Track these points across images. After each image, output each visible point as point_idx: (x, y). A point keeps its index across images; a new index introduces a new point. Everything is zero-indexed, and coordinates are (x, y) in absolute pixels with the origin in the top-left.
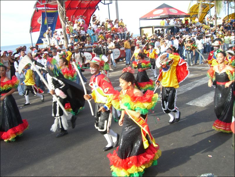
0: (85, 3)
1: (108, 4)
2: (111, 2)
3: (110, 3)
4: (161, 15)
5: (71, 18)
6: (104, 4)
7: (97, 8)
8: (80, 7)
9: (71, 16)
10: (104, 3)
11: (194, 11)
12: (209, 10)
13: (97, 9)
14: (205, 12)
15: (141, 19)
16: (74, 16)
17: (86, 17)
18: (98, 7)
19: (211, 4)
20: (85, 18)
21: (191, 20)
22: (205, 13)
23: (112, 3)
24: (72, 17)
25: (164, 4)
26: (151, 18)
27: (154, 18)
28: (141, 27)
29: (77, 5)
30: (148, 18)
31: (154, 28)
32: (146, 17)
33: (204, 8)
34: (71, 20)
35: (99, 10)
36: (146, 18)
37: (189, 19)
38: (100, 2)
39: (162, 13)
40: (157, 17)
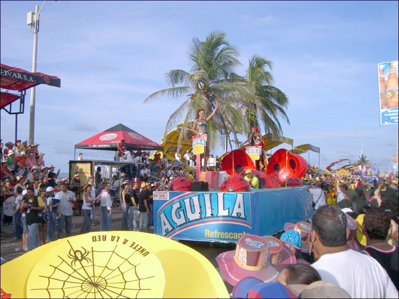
1: (17, 114)
2: (22, 111)
3: (20, 113)
4: (113, 142)
6: (10, 113)
10: (9, 111)
11: (172, 141)
15: (77, 146)
21: (164, 156)
23: (23, 113)
25: (120, 124)
26: (94, 146)
27: (100, 146)
30: (90, 146)
32: (86, 144)
36: (86, 146)
37: (161, 153)
38: (2, 109)
39: (114, 140)
40: (105, 146)
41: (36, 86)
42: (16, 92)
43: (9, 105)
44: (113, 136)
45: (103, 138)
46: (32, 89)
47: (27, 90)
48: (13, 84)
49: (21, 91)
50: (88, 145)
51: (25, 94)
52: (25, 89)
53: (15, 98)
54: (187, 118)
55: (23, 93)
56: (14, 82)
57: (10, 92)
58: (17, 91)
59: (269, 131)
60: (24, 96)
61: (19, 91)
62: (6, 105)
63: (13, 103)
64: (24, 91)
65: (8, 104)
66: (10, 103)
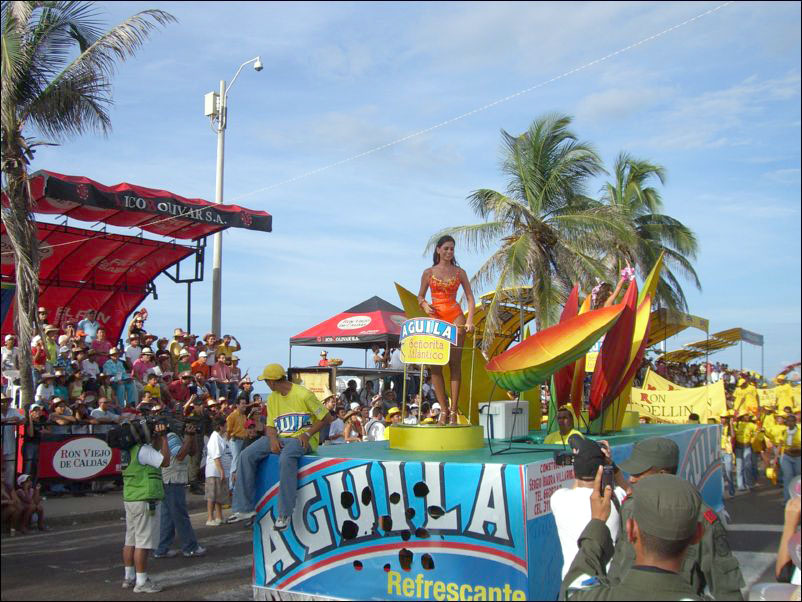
0: (112, 270)
1: (189, 282)
2: (199, 277)
3: (197, 280)
4: (364, 333)
5: (58, 314)
6: (177, 281)
7: (150, 290)
8: (90, 282)
9: (59, 310)
10: (175, 277)
12: (519, 329)
13: (151, 295)
14: (508, 333)
15: (294, 341)
16: (69, 310)
17: (109, 317)
18: (154, 286)
19: (527, 311)
20: (105, 321)
22: (506, 336)
23: (201, 279)
24: (62, 313)
25: (376, 298)
26: (329, 340)
27: (339, 340)
28: (292, 366)
29: (84, 273)
30: (319, 341)
31: (334, 373)
32: (311, 336)
33: (505, 322)
34: (56, 323)
35: (156, 297)
36: (311, 340)
38: (162, 274)
39: (366, 328)
40: (349, 339)
41: (224, 231)
42: (187, 243)
43: (175, 266)
44: (361, 321)
45: (343, 325)
46: (216, 235)
47: (208, 238)
48: (185, 227)
49: (198, 239)
50: (316, 339)
51: (205, 244)
52: (205, 236)
53: (188, 252)
54: (503, 282)
55: (202, 244)
56: (187, 223)
57: (179, 242)
58: (190, 240)
59: (659, 304)
60: (203, 248)
61: (194, 240)
62: (169, 266)
63: (181, 263)
64: (202, 240)
65: (172, 264)
66: (177, 262)
